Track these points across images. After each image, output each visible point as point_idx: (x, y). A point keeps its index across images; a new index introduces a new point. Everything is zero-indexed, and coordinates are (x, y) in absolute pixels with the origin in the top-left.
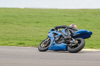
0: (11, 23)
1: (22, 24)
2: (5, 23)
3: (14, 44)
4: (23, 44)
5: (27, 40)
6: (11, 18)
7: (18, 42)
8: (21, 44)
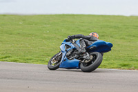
0: (112, 37)
1: (127, 38)
2: (103, 36)
3: (116, 66)
4: (127, 65)
5: (133, 60)
6: (111, 30)
7: (121, 63)
8: (125, 65)
